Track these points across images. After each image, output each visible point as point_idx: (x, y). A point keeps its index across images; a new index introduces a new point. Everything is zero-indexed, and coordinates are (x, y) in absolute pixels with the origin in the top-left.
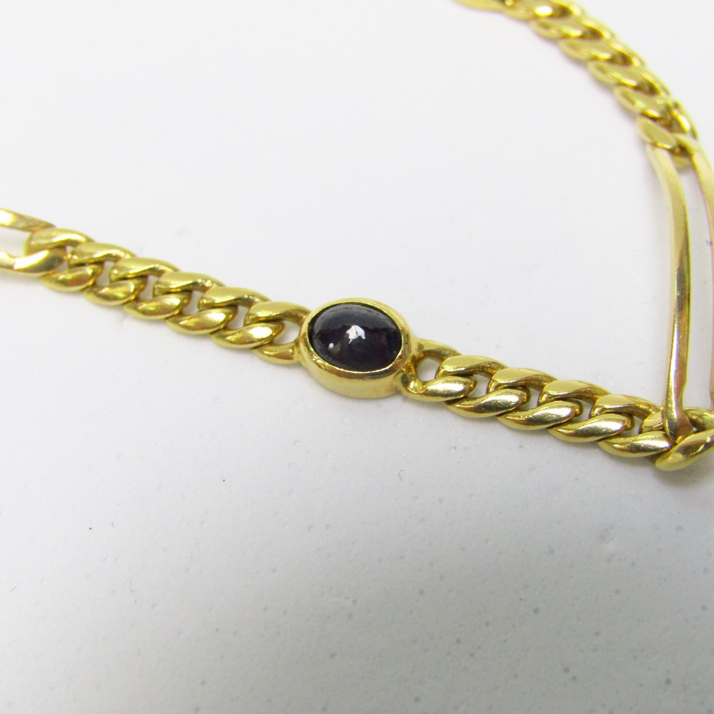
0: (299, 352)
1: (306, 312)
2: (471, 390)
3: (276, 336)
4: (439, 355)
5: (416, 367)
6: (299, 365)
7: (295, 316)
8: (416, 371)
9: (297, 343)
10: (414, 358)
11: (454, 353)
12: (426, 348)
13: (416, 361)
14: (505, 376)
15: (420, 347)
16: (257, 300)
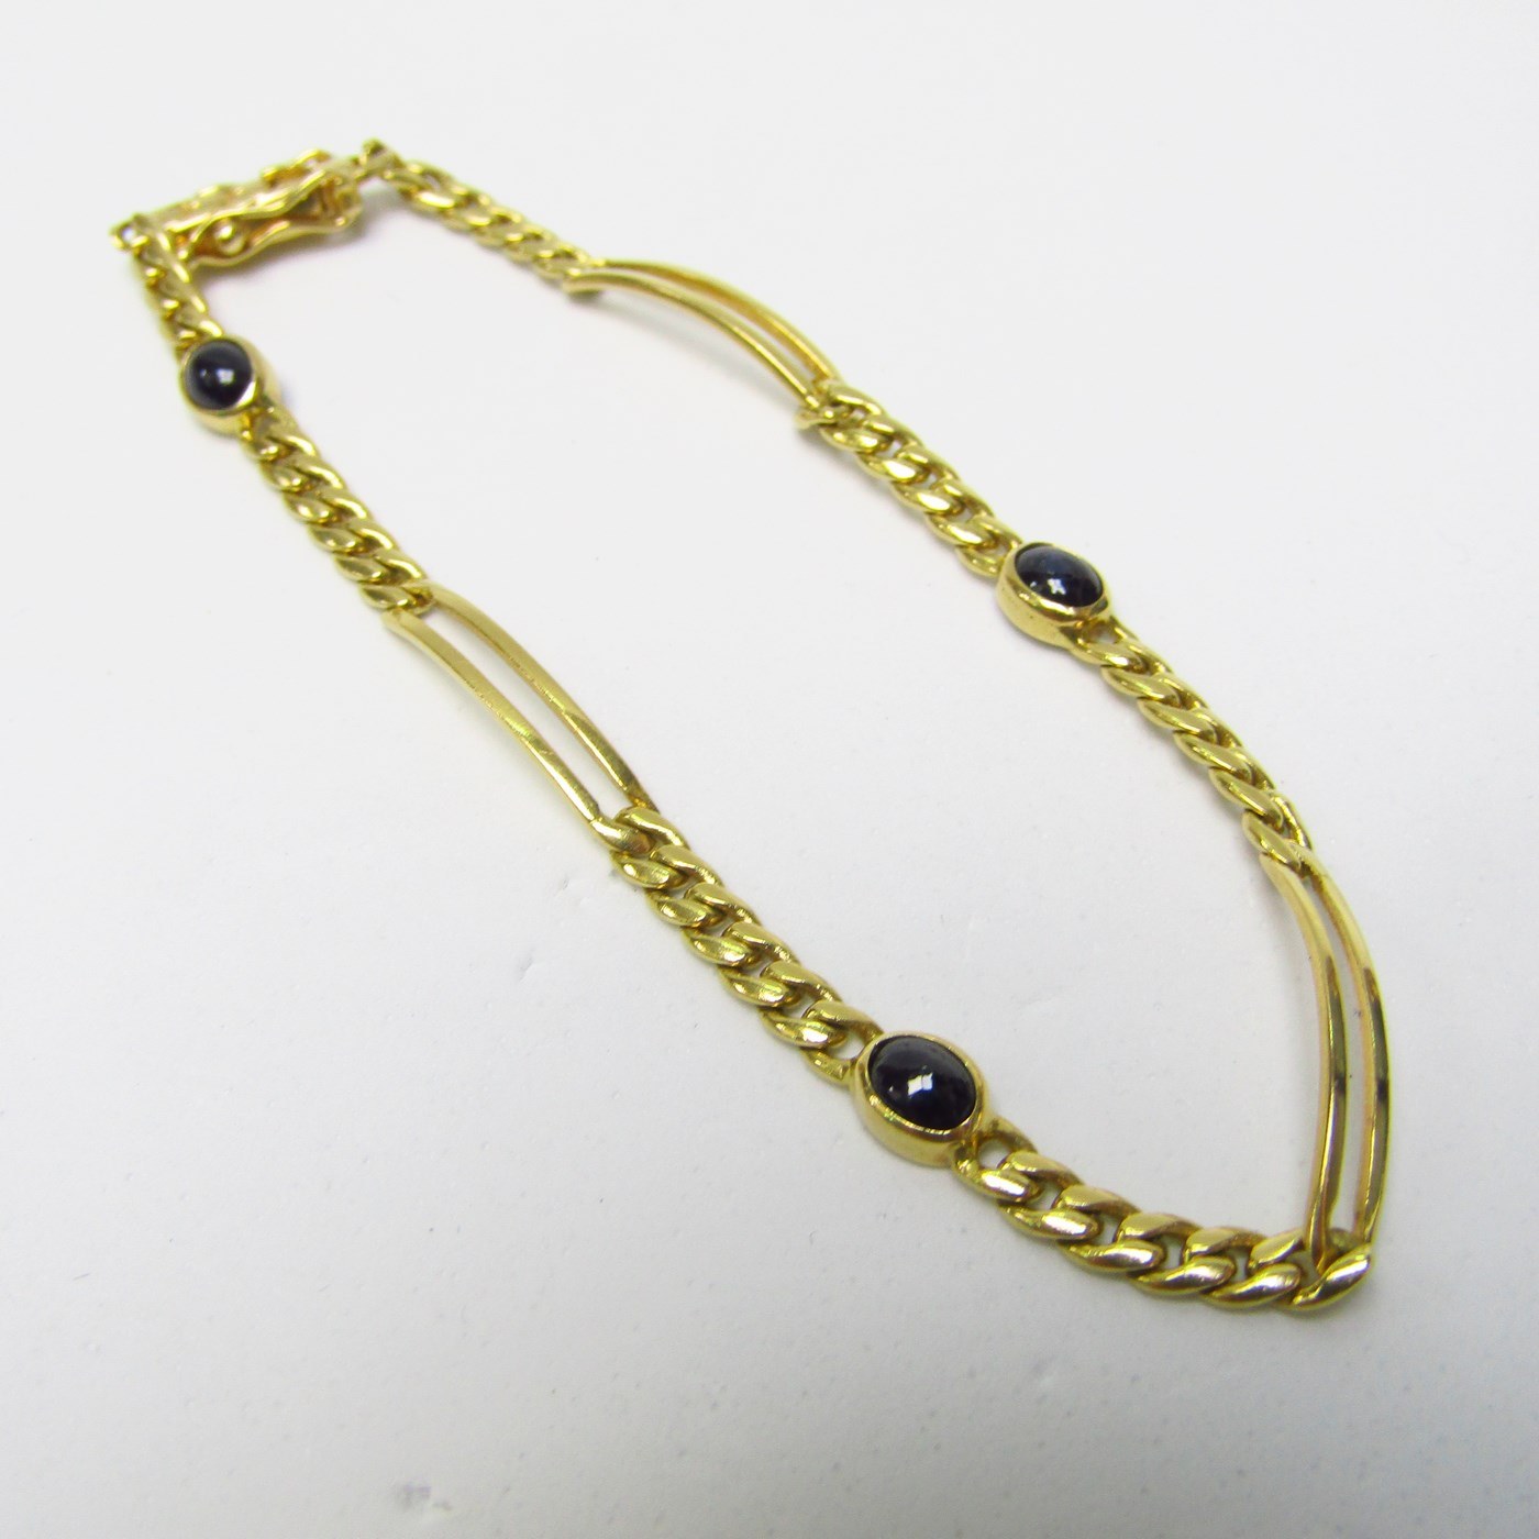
0: (852, 1074)
1: (879, 1032)
2: (1032, 1197)
3: (832, 1044)
4: (1012, 1142)
5: (979, 1144)
6: (846, 1088)
7: (863, 1029)
8: (977, 1152)
9: (854, 1061)
10: (980, 1133)
11: (1031, 1149)
12: (1000, 1128)
13: (983, 1139)
14: (1076, 1196)
15: (995, 1124)
16: (827, 995)
